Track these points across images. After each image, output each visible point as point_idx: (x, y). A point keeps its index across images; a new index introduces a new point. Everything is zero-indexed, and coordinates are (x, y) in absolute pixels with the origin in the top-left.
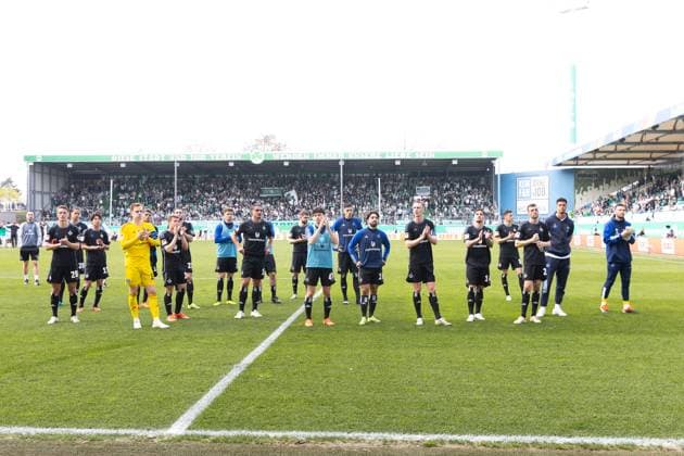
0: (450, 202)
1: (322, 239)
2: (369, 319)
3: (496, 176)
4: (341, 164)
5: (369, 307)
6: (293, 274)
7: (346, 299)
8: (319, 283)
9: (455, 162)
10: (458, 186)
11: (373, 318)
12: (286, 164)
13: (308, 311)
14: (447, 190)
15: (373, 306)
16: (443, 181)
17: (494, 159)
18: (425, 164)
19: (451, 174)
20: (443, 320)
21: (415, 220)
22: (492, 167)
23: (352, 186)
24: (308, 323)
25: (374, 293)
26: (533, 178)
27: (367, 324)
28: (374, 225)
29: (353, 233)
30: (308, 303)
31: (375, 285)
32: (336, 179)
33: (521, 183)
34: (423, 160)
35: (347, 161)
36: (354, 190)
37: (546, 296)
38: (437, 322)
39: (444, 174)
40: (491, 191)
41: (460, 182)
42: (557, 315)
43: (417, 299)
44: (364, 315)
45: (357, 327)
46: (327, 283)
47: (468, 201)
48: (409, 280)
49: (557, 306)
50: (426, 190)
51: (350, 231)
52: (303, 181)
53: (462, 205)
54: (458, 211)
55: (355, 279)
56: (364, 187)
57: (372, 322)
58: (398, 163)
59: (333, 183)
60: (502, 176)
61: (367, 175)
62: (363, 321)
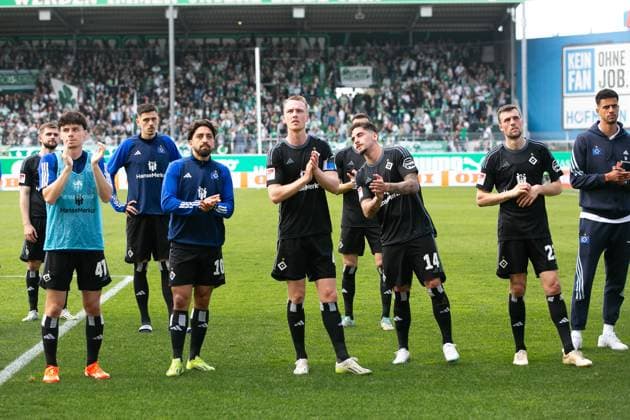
0: (418, 101)
1: (78, 184)
2: (189, 365)
3: (519, 43)
4: (171, 15)
5: (191, 337)
6: (27, 266)
7: (146, 319)
8: (74, 285)
9: (426, 13)
10: (434, 66)
11: (199, 362)
12: (45, 16)
13: (51, 348)
14: (410, 74)
15: (199, 335)
16: (400, 56)
17: (514, 5)
18: (360, 16)
19: (419, 38)
20: (352, 363)
21: (289, 140)
22: (509, 24)
23: (197, 66)
24: (50, 376)
25: (203, 306)
26: (598, 49)
27: (183, 374)
28: (205, 152)
29: (161, 169)
30: (50, 329)
31: (204, 288)
32: (158, 51)
33: (573, 60)
34: (355, 7)
35: (183, 11)
36: (200, 76)
37: (582, 306)
38: (339, 367)
39: (402, 39)
40: (508, 78)
41: (438, 56)
42: (607, 348)
43: (296, 317)
44: (178, 353)
45: (159, 381)
46: (93, 284)
47: (455, 99)
48: (278, 275)
49: (607, 329)
50: (363, 75)
51: (153, 166)
52: (85, 55)
53: (445, 108)
54: (433, 120)
55: (165, 273)
56: (222, 66)
57: (195, 369)
58: (299, 14)
59: (153, 59)
60: (531, 43)
61: (231, 41)
62: (174, 367)
